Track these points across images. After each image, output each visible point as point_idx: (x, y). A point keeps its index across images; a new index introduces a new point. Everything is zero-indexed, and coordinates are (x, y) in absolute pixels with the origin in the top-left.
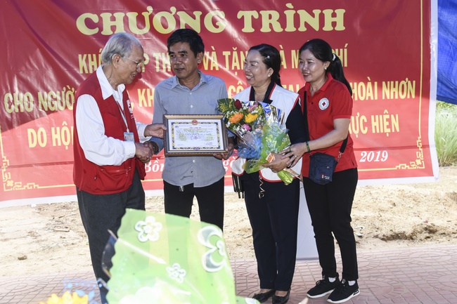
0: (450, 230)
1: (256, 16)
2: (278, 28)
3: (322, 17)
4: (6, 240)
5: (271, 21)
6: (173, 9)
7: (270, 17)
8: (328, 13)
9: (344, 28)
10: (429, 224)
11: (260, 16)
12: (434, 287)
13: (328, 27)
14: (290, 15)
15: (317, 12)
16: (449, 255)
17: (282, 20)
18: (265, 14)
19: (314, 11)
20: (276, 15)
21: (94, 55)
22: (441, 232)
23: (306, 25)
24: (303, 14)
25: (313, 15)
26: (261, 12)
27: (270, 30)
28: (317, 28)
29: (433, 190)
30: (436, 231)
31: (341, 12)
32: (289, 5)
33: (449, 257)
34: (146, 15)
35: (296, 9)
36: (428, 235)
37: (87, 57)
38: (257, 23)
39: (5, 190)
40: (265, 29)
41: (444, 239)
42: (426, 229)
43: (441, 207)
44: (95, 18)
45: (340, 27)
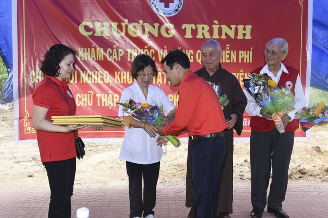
0: (315, 173)
1: (194, 28)
2: (207, 36)
3: (236, 30)
4: (18, 162)
5: (203, 31)
6: (141, 22)
7: (203, 29)
8: (240, 27)
9: (250, 38)
10: (301, 168)
11: (197, 28)
12: (308, 214)
13: (240, 37)
14: (216, 28)
15: (233, 27)
16: (316, 191)
17: (211, 31)
18: (200, 27)
19: (232, 26)
20: (207, 27)
21: (89, 49)
22: (309, 174)
23: (226, 34)
24: (225, 28)
25: (231, 29)
26: (197, 25)
27: (202, 37)
28: (233, 37)
29: (304, 145)
30: (306, 173)
31: (249, 27)
32: (216, 22)
33: (316, 193)
34: (123, 24)
35: (220, 24)
36: (300, 175)
37: (84, 50)
38: (194, 32)
39: (25, 133)
40: (199, 36)
41: (312, 179)
42: (299, 171)
43: (309, 156)
44: (90, 25)
45: (248, 37)
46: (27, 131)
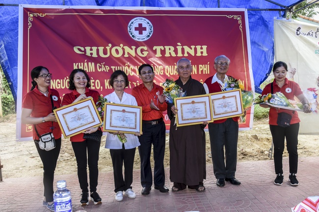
0: (254, 154)
1: (163, 49)
2: (174, 55)
3: (196, 49)
4: (33, 157)
5: (170, 51)
6: (122, 45)
7: (170, 49)
8: (198, 47)
9: (207, 55)
10: (244, 151)
11: (165, 49)
13: (199, 54)
14: (179, 48)
15: (193, 47)
16: (253, 167)
17: (176, 51)
18: (167, 48)
20: (172, 48)
21: (82, 64)
22: (249, 155)
23: (188, 53)
24: (186, 48)
25: (191, 49)
26: (165, 47)
27: (170, 56)
28: (193, 55)
29: (245, 134)
30: (247, 154)
31: (205, 47)
32: (179, 44)
33: (254, 168)
34: (108, 48)
35: (182, 45)
36: (243, 156)
37: (78, 65)
38: (163, 52)
40: (167, 55)
41: (251, 158)
42: (242, 154)
43: (249, 142)
44: (82, 49)
45: (205, 54)
46: (28, 130)
